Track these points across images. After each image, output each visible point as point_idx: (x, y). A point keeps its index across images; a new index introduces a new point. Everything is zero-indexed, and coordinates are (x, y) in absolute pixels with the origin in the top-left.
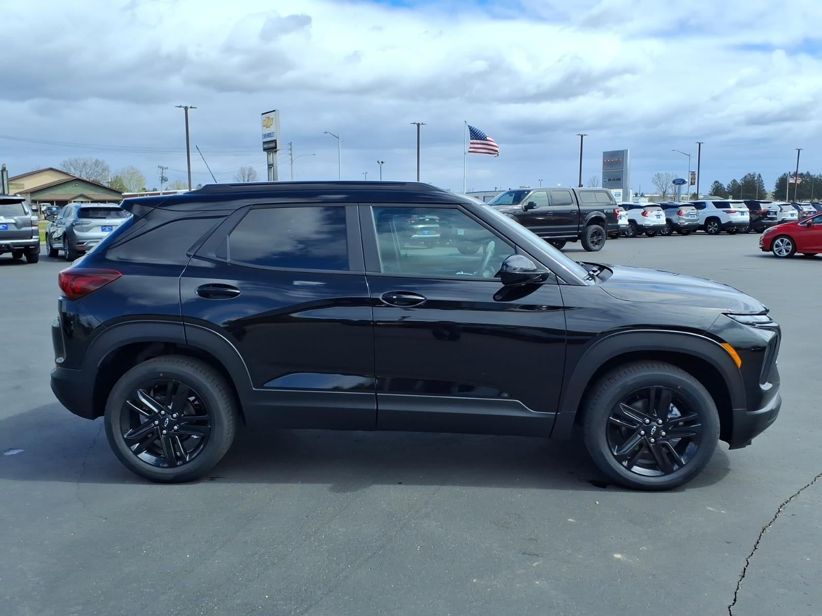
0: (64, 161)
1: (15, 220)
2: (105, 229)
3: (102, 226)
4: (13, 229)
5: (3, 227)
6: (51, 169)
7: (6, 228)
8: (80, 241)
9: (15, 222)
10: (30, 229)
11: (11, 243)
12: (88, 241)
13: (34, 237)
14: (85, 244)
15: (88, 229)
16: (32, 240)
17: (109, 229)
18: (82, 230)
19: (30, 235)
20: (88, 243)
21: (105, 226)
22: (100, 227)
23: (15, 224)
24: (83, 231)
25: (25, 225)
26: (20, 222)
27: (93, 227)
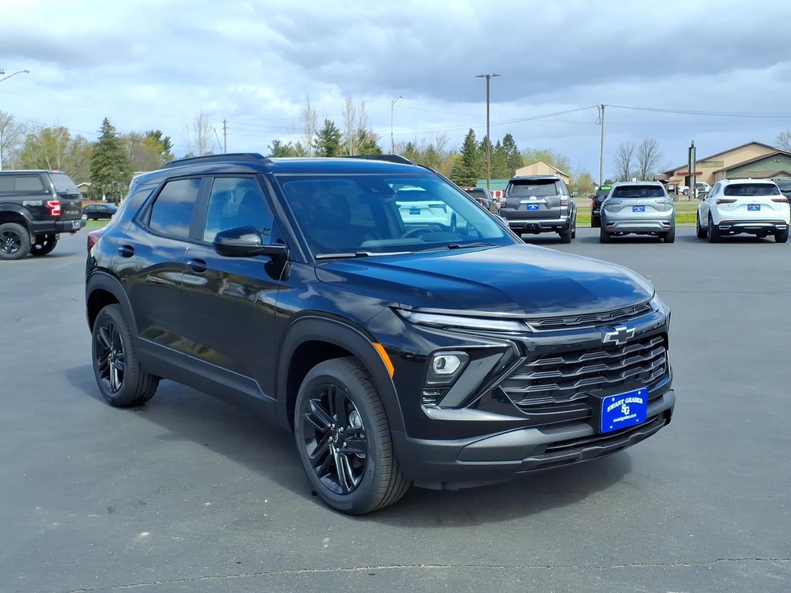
0: (781, 134)
1: (546, 200)
2: (637, 209)
3: (634, 206)
4: (543, 209)
5: (535, 207)
6: (754, 143)
7: (537, 208)
8: (611, 222)
9: (545, 202)
10: (558, 208)
11: (540, 222)
12: (617, 222)
13: (562, 217)
14: (614, 225)
15: (619, 209)
16: (560, 220)
17: (641, 209)
18: (612, 210)
19: (557, 215)
20: (617, 224)
21: (637, 206)
22: (632, 207)
23: (546, 204)
24: (613, 212)
25: (555, 205)
26: (550, 202)
27: (623, 208)
